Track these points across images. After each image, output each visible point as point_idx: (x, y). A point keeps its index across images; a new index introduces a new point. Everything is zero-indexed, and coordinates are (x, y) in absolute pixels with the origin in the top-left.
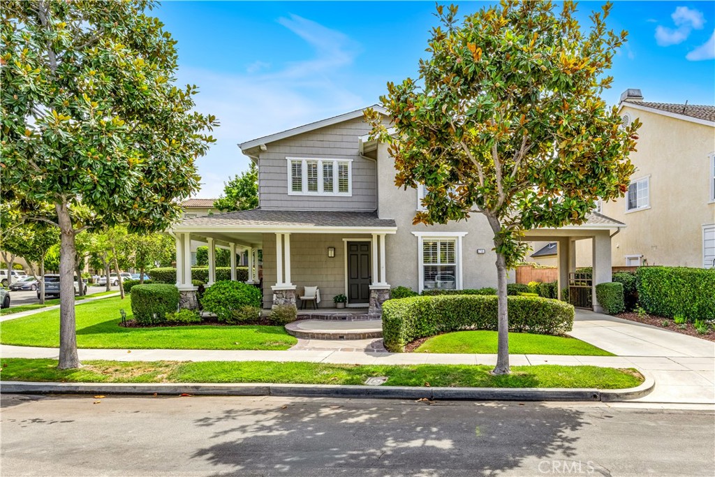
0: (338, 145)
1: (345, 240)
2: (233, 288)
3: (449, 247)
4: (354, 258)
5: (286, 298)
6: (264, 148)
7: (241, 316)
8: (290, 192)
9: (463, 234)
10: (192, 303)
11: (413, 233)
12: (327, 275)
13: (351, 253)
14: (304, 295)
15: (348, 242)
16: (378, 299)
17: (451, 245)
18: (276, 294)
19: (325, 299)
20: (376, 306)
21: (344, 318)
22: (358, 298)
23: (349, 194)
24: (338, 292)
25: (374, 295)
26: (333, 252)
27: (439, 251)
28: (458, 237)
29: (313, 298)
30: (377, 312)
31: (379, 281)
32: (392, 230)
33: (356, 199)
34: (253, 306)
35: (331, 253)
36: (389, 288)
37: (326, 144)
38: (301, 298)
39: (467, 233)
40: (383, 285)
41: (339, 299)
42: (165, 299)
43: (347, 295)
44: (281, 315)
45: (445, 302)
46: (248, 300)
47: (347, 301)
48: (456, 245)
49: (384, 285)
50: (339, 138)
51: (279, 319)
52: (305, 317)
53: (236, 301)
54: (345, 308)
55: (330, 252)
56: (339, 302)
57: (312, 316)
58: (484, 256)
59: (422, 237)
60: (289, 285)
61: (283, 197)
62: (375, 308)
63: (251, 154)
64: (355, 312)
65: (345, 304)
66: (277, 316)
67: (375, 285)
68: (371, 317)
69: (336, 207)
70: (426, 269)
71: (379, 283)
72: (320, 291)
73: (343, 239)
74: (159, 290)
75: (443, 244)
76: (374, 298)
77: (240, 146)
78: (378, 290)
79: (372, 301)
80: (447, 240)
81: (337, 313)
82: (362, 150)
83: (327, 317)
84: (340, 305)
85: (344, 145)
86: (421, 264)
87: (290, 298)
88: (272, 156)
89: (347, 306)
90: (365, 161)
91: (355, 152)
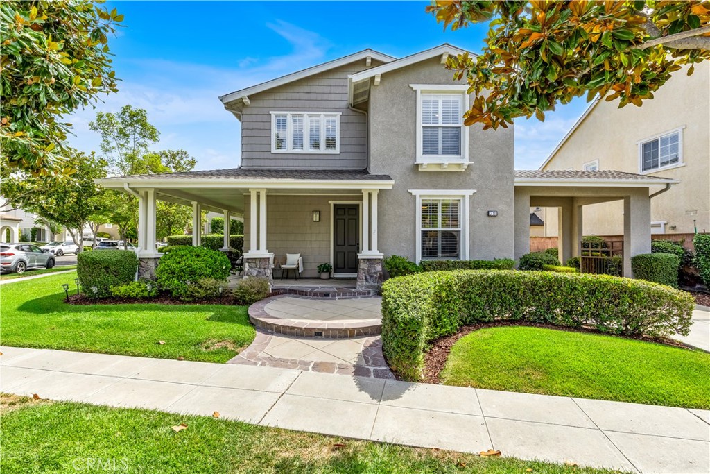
0: (326, 97)
1: (332, 203)
2: (192, 256)
3: (452, 209)
4: (341, 222)
5: (260, 268)
6: (247, 101)
7: (198, 292)
8: (274, 150)
9: (471, 192)
10: (153, 272)
11: (410, 191)
12: (311, 241)
13: (337, 217)
14: (285, 264)
15: (335, 205)
16: (369, 270)
17: (455, 206)
18: (249, 263)
19: (309, 267)
20: (366, 279)
21: (326, 295)
22: (344, 268)
23: (337, 151)
24: (322, 261)
25: (363, 266)
26: (318, 216)
27: (439, 213)
28: (464, 196)
29: (294, 267)
30: (367, 287)
31: (370, 249)
32: (387, 185)
33: (344, 156)
34: (216, 278)
35: (316, 217)
36: (382, 257)
37: (312, 96)
38: (282, 266)
39: (476, 191)
40: (373, 254)
41: (324, 268)
42: (113, 268)
43: (332, 264)
44: (247, 291)
45: (469, 281)
46: (209, 271)
47: (332, 270)
48: (461, 206)
49: (375, 253)
50: (327, 89)
51: (244, 296)
52: (282, 291)
53: (193, 273)
54: (330, 278)
55: (315, 215)
56: (323, 271)
57: (290, 290)
58: (496, 219)
59: (421, 196)
60: (264, 253)
61: (266, 155)
62: (364, 282)
63: (234, 109)
64: (340, 286)
65: (330, 274)
66: (242, 293)
67: (365, 253)
68: (360, 293)
69: (322, 166)
70: (425, 234)
71: (370, 251)
72: (303, 258)
73: (330, 202)
74: (106, 257)
75: (445, 205)
76: (363, 269)
77: (221, 99)
78: (368, 260)
79: (362, 273)
80: (450, 200)
81: (320, 286)
82: (351, 101)
83: (306, 292)
84: (325, 275)
85: (332, 97)
86: (419, 229)
87: (265, 268)
88: (255, 111)
89: (332, 276)
90: (354, 113)
91: (344, 104)
